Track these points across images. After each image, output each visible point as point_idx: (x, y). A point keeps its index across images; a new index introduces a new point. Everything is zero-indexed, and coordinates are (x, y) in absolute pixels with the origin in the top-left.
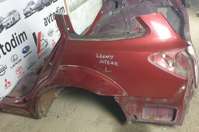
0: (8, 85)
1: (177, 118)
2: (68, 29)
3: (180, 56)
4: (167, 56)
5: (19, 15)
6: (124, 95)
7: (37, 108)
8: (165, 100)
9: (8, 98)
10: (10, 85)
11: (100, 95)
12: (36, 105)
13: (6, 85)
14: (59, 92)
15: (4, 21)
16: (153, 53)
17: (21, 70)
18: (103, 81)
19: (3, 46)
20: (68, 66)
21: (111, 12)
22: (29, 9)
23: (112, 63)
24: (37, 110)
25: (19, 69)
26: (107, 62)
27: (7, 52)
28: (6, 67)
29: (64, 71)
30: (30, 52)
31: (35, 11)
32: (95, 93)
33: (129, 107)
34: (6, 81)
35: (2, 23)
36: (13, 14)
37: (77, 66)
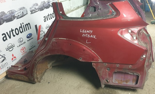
0: (14, 59)
1: (139, 82)
2: (61, 12)
3: (142, 33)
4: (132, 32)
5: (27, 11)
6: (100, 61)
7: (34, 73)
8: (130, 66)
9: (13, 67)
10: (16, 59)
11: (81, 61)
12: (34, 71)
13: (12, 59)
14: (51, 64)
15: (16, 13)
16: (121, 29)
17: (24, 49)
18: (84, 50)
19: (13, 30)
20: (59, 38)
21: (91, 15)
22: (34, 8)
23: (91, 36)
24: (34, 75)
25: (23, 49)
26: (87, 35)
27: (16, 35)
28: (14, 46)
29: (56, 43)
30: (32, 38)
31: (38, 10)
32: (78, 59)
33: (103, 72)
34: (13, 55)
35: (15, 15)
36: (22, 10)
37: (66, 39)
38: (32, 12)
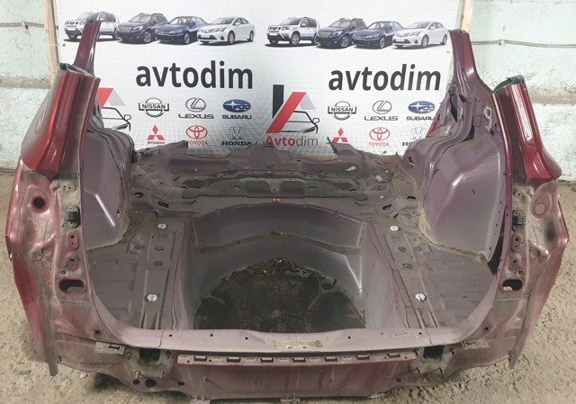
0: (156, 139)
5: (252, 32)
10: (161, 144)
13: (151, 137)
15: (206, 28)
17: (202, 134)
19: (178, 69)
22: (289, 33)
25: (197, 130)
27: (183, 84)
28: (166, 108)
30: (246, 117)
31: (309, 42)
34: (155, 130)
35: (198, 31)
36: (234, 25)
38: (274, 41)
